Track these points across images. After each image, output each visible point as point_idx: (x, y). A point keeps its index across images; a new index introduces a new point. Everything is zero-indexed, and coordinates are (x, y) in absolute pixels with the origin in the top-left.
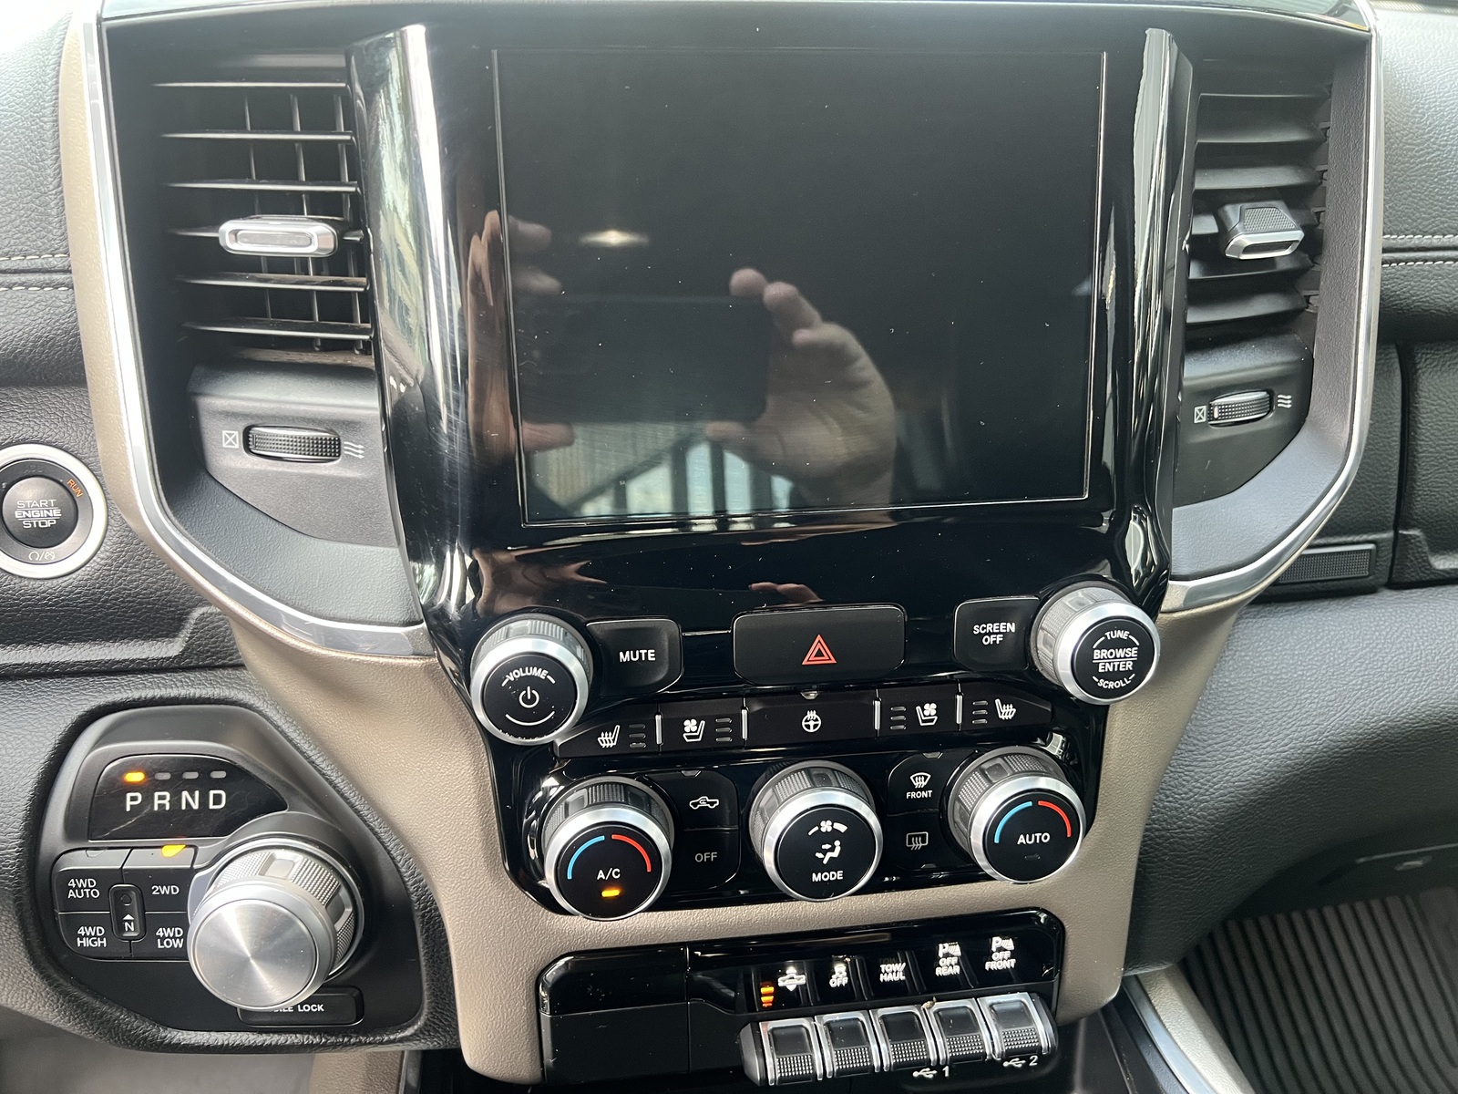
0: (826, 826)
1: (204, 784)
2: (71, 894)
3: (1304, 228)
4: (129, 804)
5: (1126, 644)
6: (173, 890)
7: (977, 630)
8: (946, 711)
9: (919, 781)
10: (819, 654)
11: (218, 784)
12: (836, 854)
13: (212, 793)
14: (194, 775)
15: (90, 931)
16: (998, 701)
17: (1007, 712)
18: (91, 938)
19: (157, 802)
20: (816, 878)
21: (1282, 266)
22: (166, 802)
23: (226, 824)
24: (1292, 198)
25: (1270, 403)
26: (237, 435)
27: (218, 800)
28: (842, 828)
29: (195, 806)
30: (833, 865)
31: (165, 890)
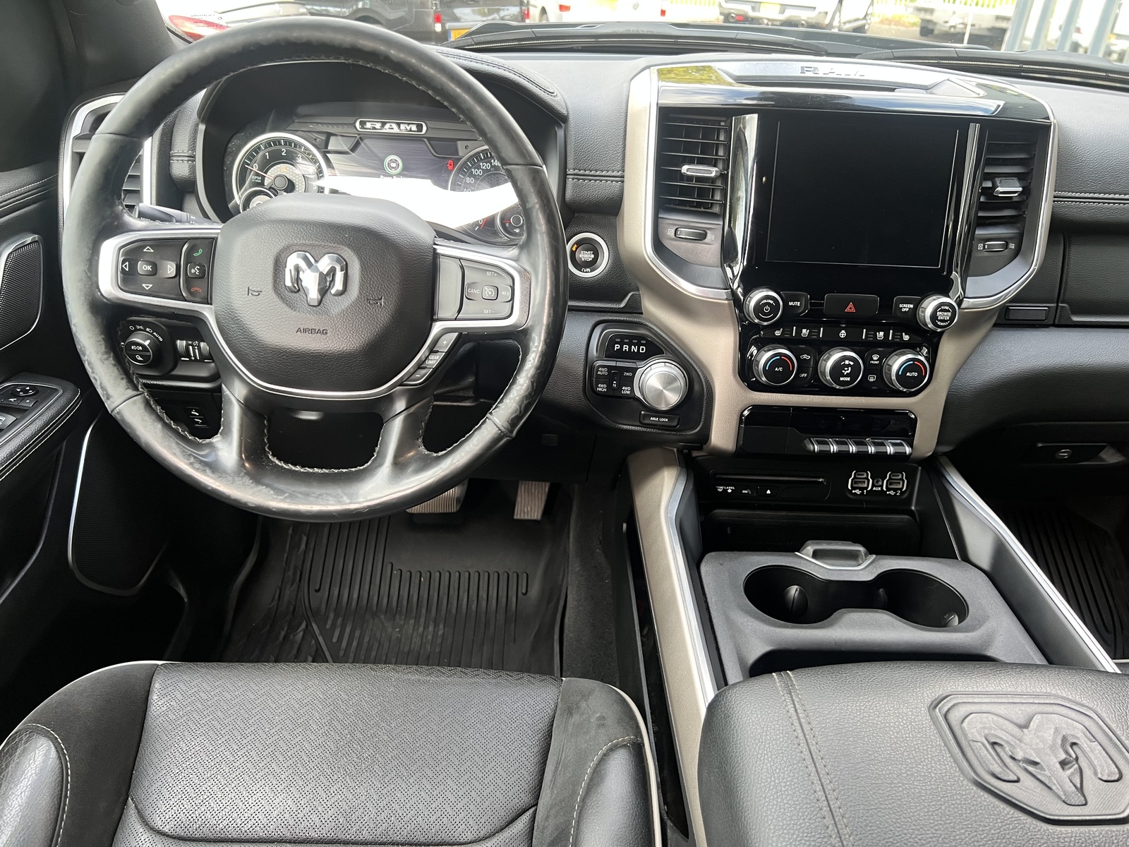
0: (847, 362)
1: (639, 345)
2: (599, 373)
3: (1023, 187)
4: (616, 348)
5: (948, 311)
6: (631, 374)
7: (901, 306)
8: (886, 335)
9: (875, 357)
10: (851, 308)
11: (643, 345)
12: (849, 372)
13: (641, 347)
14: (636, 341)
15: (602, 386)
16: (904, 334)
17: (906, 338)
18: (602, 388)
19: (624, 348)
20: (841, 379)
21: (1014, 200)
22: (627, 349)
23: (644, 357)
24: (1020, 177)
25: (1006, 246)
26: (673, 231)
27: (643, 349)
28: (852, 363)
29: (636, 351)
30: (847, 375)
31: (628, 374)
